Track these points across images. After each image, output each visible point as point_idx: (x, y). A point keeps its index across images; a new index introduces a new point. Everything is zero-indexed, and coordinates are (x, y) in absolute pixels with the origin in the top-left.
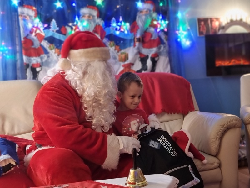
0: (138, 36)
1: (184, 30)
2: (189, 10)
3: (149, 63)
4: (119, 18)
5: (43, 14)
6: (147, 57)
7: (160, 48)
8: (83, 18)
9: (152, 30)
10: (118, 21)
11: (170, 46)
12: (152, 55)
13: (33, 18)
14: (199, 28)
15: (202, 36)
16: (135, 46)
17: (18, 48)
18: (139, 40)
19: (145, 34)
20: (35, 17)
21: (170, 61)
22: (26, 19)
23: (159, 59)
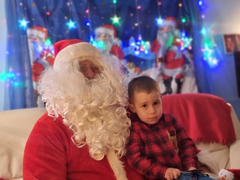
0: (160, 55)
1: (210, 48)
2: (213, 25)
3: (174, 85)
4: (138, 37)
5: (54, 35)
6: (171, 79)
7: (184, 68)
8: (99, 39)
9: (175, 48)
10: (137, 41)
11: (195, 65)
12: (177, 76)
13: (44, 40)
14: (227, 45)
15: (230, 53)
16: (156, 66)
17: (27, 74)
18: (161, 60)
19: (168, 53)
20: (46, 39)
21: (197, 82)
22: (36, 41)
23: (184, 81)
